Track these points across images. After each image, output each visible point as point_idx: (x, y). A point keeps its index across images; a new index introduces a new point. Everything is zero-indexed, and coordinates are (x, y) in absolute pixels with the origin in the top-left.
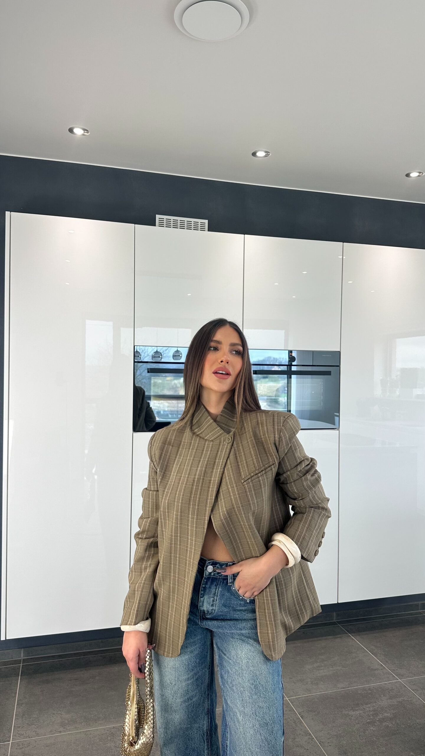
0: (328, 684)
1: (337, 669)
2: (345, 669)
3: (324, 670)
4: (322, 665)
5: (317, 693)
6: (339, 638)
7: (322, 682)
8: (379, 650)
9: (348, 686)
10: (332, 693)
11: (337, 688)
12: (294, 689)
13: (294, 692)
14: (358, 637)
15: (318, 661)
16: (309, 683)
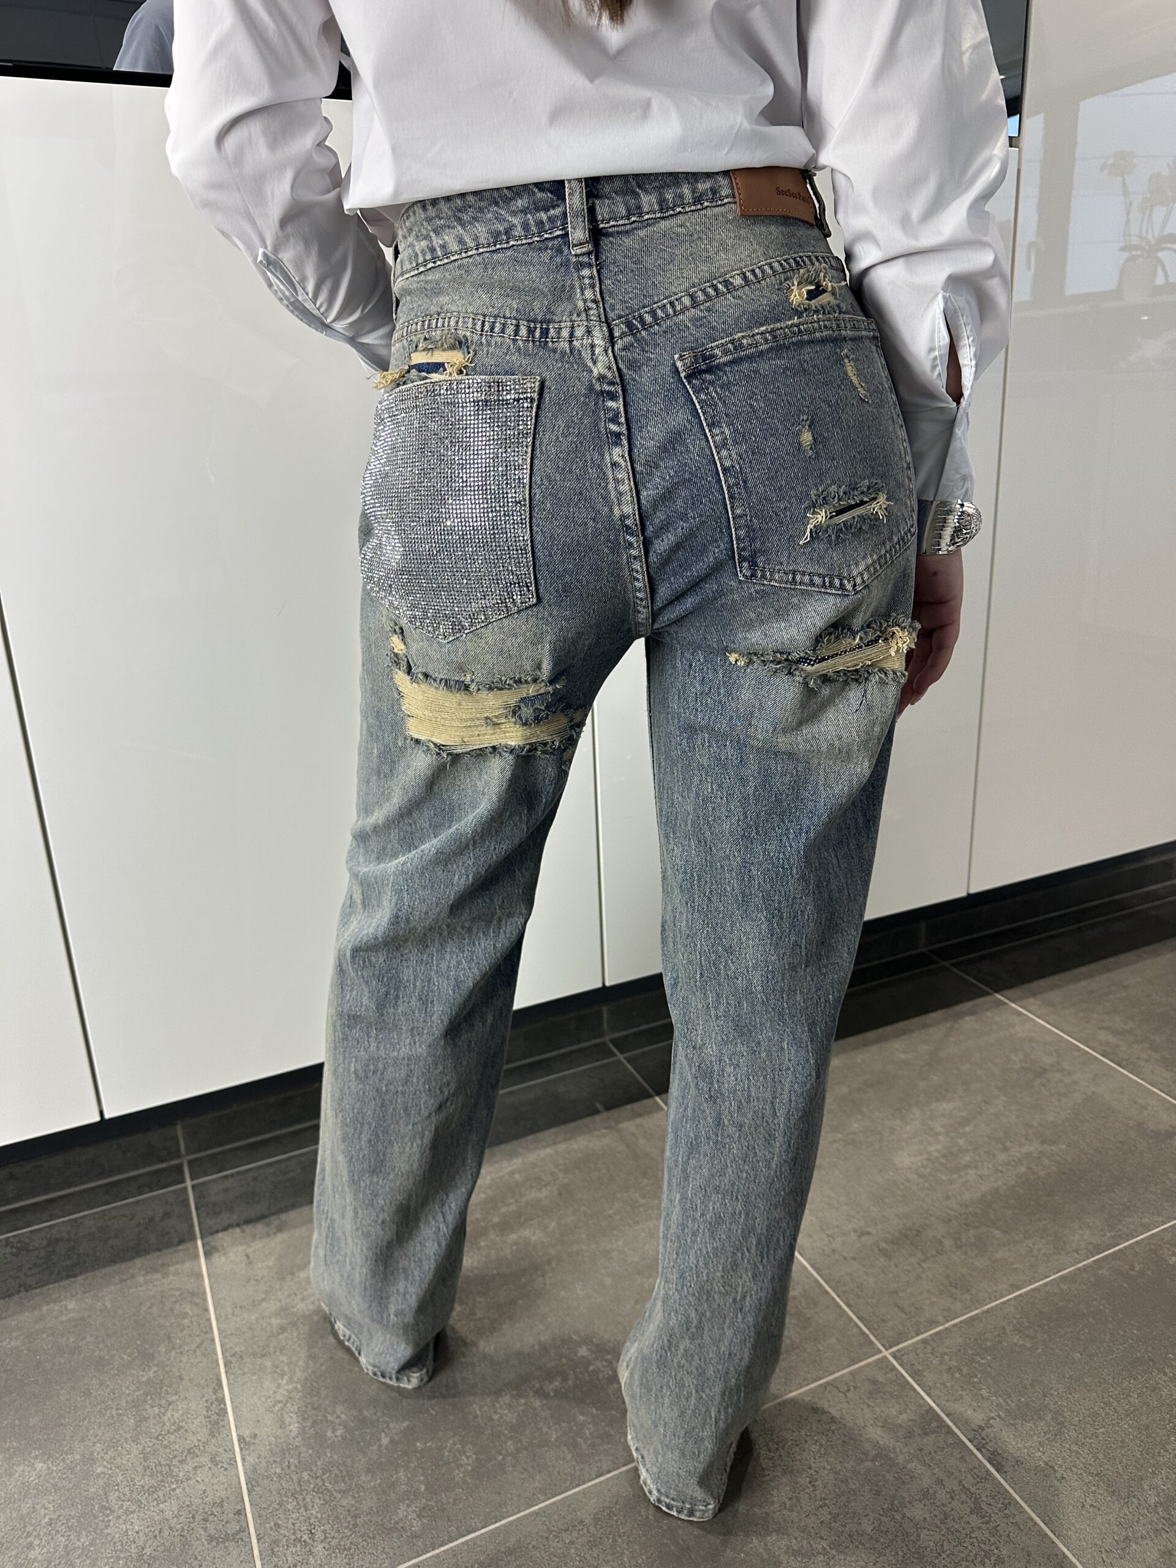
0: (1025, 1237)
1: (1027, 1153)
2: (1052, 1148)
3: (976, 1167)
4: (961, 1142)
5: (1002, 1297)
6: (967, 1014)
7: (997, 1233)
8: (1136, 1046)
9: (1108, 1235)
10: (1064, 1287)
11: (1076, 1255)
12: (896, 1293)
13: (903, 1310)
14: (1031, 1000)
15: (938, 1127)
16: (948, 1243)
